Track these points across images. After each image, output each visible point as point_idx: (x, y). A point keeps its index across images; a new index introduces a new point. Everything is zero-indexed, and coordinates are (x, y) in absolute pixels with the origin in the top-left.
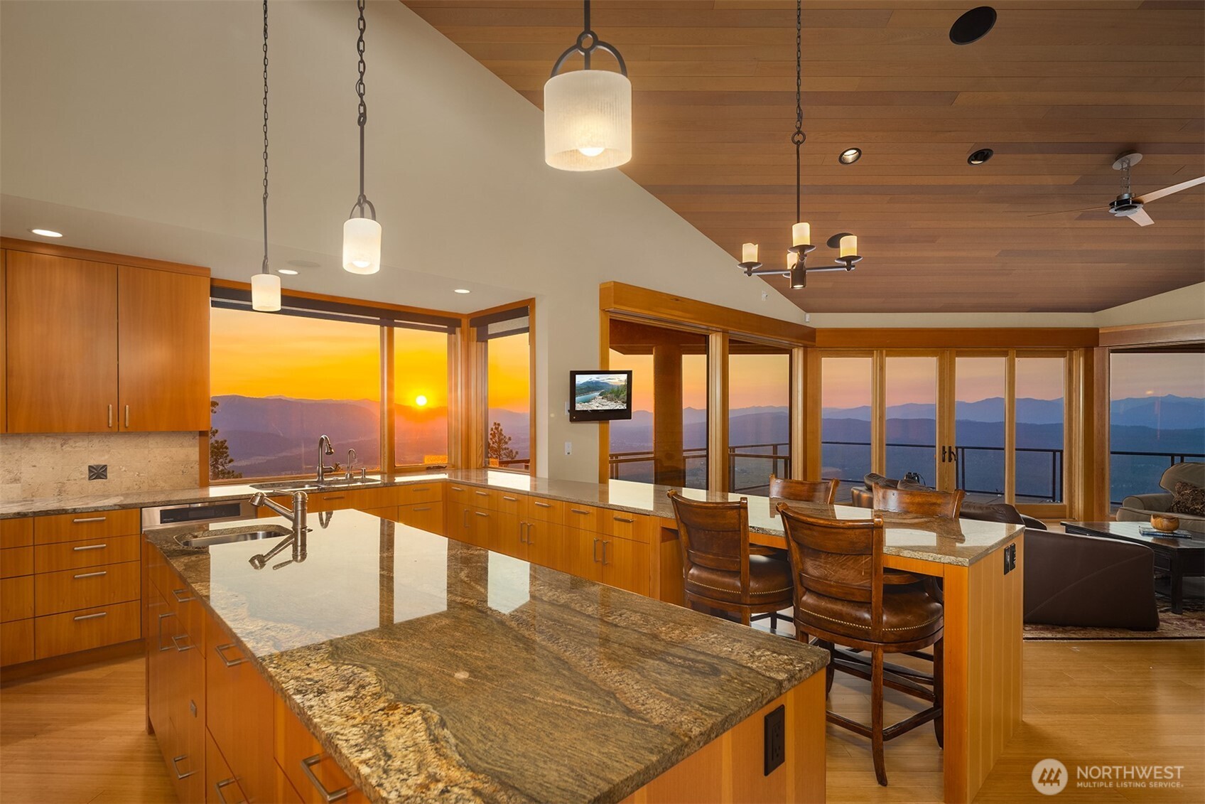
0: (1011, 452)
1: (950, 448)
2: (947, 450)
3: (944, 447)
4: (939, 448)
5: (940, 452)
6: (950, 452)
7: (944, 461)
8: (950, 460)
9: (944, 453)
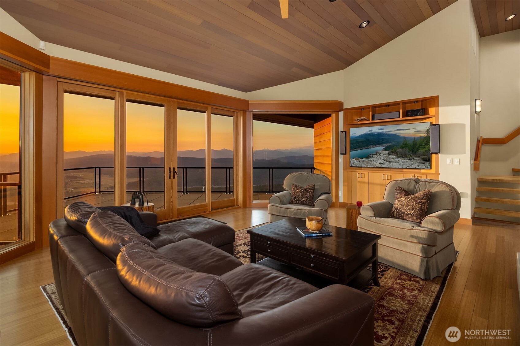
0: (209, 170)
1: (174, 168)
2: (172, 170)
3: (170, 169)
4: (167, 169)
5: (167, 171)
6: (174, 172)
7: (170, 178)
8: (174, 177)
9: (170, 172)
